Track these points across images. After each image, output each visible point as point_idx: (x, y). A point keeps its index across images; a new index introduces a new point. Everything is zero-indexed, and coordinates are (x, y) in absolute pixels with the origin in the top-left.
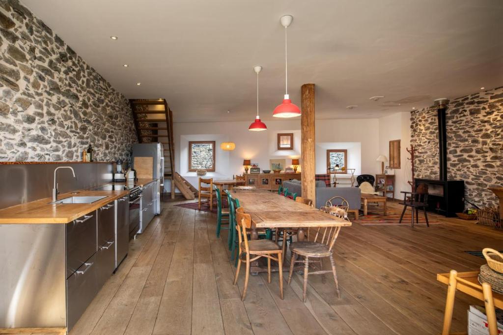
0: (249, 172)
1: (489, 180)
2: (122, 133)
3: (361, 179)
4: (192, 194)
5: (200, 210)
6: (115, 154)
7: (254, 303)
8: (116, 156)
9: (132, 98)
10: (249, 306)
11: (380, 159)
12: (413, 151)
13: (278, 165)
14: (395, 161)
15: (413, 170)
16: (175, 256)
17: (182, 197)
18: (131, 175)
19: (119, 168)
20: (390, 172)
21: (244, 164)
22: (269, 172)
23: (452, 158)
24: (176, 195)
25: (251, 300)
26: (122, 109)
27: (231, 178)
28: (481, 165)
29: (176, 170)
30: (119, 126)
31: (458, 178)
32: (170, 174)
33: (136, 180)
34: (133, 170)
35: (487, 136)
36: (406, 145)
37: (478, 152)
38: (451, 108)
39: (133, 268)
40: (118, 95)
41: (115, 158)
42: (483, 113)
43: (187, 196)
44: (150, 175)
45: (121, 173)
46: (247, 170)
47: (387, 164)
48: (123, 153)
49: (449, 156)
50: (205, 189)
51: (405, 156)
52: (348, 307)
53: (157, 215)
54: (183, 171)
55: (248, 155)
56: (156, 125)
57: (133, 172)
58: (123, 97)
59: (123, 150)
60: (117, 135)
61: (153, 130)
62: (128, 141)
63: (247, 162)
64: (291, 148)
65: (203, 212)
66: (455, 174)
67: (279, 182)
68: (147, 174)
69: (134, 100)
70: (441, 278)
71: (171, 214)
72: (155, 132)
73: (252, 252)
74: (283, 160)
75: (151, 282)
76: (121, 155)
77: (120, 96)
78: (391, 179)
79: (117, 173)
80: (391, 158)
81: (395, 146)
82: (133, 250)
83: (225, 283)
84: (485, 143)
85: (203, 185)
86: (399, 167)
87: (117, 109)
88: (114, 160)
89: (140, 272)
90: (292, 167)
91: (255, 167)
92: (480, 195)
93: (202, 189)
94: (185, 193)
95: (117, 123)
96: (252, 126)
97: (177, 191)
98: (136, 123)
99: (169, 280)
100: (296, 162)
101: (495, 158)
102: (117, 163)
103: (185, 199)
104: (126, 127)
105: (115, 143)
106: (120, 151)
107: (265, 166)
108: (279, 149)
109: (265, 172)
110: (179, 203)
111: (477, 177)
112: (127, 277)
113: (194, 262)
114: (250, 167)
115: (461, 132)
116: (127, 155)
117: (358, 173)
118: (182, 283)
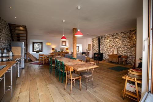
0: (54, 52)
1: (107, 53)
2: (5, 37)
3: (83, 53)
4: (35, 59)
5: (39, 65)
6: (2, 45)
7: (74, 94)
8: (2, 46)
9: (10, 23)
10: (73, 96)
11: (86, 48)
12: (93, 47)
13: (62, 50)
14: (89, 49)
15: (93, 51)
16: (38, 84)
17: (31, 61)
18: (11, 54)
19: (5, 51)
20: (88, 51)
21: (52, 49)
22: (60, 52)
23: (101, 49)
24: (28, 60)
25: (73, 94)
26: (5, 27)
27: (48, 54)
28: (105, 50)
29: (28, 51)
30: (4, 34)
31: (101, 53)
32: (27, 53)
33: (13, 56)
34: (11, 52)
35: (107, 44)
36: (91, 45)
37: (105, 47)
38: (100, 38)
39: (20, 93)
40: (3, 21)
41: (2, 47)
42: (106, 39)
43: (33, 60)
44: (19, 53)
45: (6, 53)
46: (53, 51)
47: (87, 50)
48: (6, 45)
49: (100, 48)
50: (41, 58)
51: (91, 48)
52: (97, 88)
53: (23, 68)
54: (31, 51)
55: (54, 47)
56: (19, 35)
57: (12, 53)
58: (5, 22)
59: (6, 44)
60: (3, 37)
61: (17, 37)
62: (8, 40)
63: (53, 49)
64: (65, 45)
65: (41, 65)
66: (101, 52)
67: (63, 55)
68: (18, 53)
69: (10, 24)
70: (123, 78)
71: (28, 67)
72: (19, 37)
73: (73, 79)
74: (64, 48)
75: (32, 98)
76: (5, 46)
77: (4, 21)
78: (89, 53)
79: (4, 53)
80: (88, 48)
81: (89, 45)
82: (17, 85)
83: (61, 90)
84: (106, 46)
85: (41, 56)
86: (90, 50)
87: (3, 26)
88: (1, 48)
89: (25, 94)
90: (66, 50)
91: (56, 50)
92: (105, 56)
93: (40, 58)
94: (32, 59)
95: (3, 32)
96: (62, 38)
97: (28, 59)
98: (11, 34)
99: (40, 94)
100: (67, 49)
101: (108, 49)
102: (4, 49)
103: (32, 61)
104: (7, 35)
105: (2, 41)
106: (4, 44)
107: (58, 50)
108: (62, 45)
109: (59, 52)
110: (30, 63)
111: (105, 52)
112: (18, 99)
113: (46, 85)
114: (54, 50)
115: (102, 43)
116: (8, 46)
117: (81, 52)
118: (46, 95)
